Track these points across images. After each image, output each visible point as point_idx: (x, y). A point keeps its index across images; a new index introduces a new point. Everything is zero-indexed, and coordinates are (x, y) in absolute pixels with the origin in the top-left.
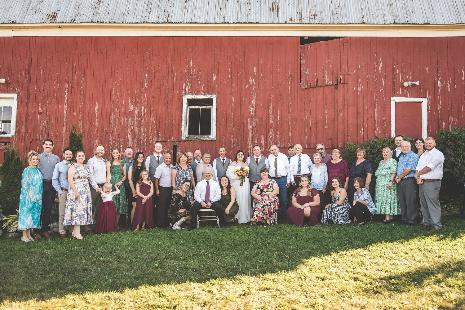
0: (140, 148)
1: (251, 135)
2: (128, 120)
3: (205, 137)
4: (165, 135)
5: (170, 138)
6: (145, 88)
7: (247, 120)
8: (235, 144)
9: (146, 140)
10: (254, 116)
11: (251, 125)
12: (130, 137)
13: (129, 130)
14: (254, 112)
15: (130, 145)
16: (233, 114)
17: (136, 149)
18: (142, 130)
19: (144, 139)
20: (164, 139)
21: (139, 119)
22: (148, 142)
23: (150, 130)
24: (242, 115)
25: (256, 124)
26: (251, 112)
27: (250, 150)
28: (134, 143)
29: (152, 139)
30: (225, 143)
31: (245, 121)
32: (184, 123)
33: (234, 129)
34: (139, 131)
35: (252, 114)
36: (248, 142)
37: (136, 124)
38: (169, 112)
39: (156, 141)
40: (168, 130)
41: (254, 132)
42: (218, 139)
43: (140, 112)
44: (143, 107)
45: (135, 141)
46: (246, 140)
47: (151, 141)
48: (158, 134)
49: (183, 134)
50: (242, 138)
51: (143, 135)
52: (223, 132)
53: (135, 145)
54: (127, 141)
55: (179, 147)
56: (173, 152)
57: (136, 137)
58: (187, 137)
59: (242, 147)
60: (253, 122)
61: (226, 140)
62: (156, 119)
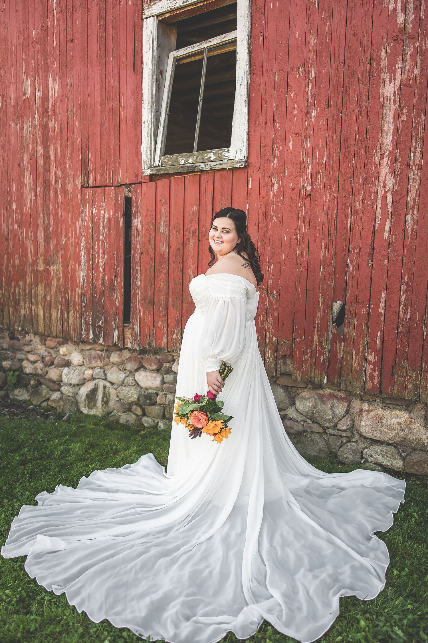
0: (49, 209)
1: (392, 127)
2: (22, 129)
3: (213, 157)
4: (103, 166)
5: (115, 173)
6: (54, 15)
7: (373, 59)
8: (321, 177)
9: (60, 186)
10: (410, 27)
11: (393, 79)
12: (28, 179)
13: (26, 157)
14: (411, 8)
15: (29, 201)
16: (313, 43)
17: (41, 215)
18: (51, 153)
19: (56, 181)
20: (101, 176)
21: (43, 120)
22: (64, 191)
23: (68, 152)
24: (355, 35)
25: (417, 71)
26: (395, 9)
27: (384, 198)
28: (36, 196)
29: (74, 181)
30: (281, 175)
31: (365, 64)
32: (147, 115)
33: (315, 112)
34: (46, 157)
35: (401, 19)
36: (377, 160)
37: (37, 136)
38: (109, 82)
39: (82, 187)
40: (109, 148)
41: (405, 111)
42: (253, 160)
43: (45, 98)
44: (50, 79)
45: (39, 190)
46: (369, 153)
47: (70, 187)
48: (85, 162)
49: (144, 156)
50: (351, 149)
51: (53, 169)
52: (274, 127)
53: (39, 202)
54: (23, 192)
55: (137, 202)
56: (122, 219)
57: (41, 176)
58: (157, 163)
59: (349, 188)
60: (404, 60)
61: (283, 163)
62: (79, 111)
